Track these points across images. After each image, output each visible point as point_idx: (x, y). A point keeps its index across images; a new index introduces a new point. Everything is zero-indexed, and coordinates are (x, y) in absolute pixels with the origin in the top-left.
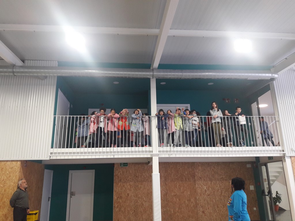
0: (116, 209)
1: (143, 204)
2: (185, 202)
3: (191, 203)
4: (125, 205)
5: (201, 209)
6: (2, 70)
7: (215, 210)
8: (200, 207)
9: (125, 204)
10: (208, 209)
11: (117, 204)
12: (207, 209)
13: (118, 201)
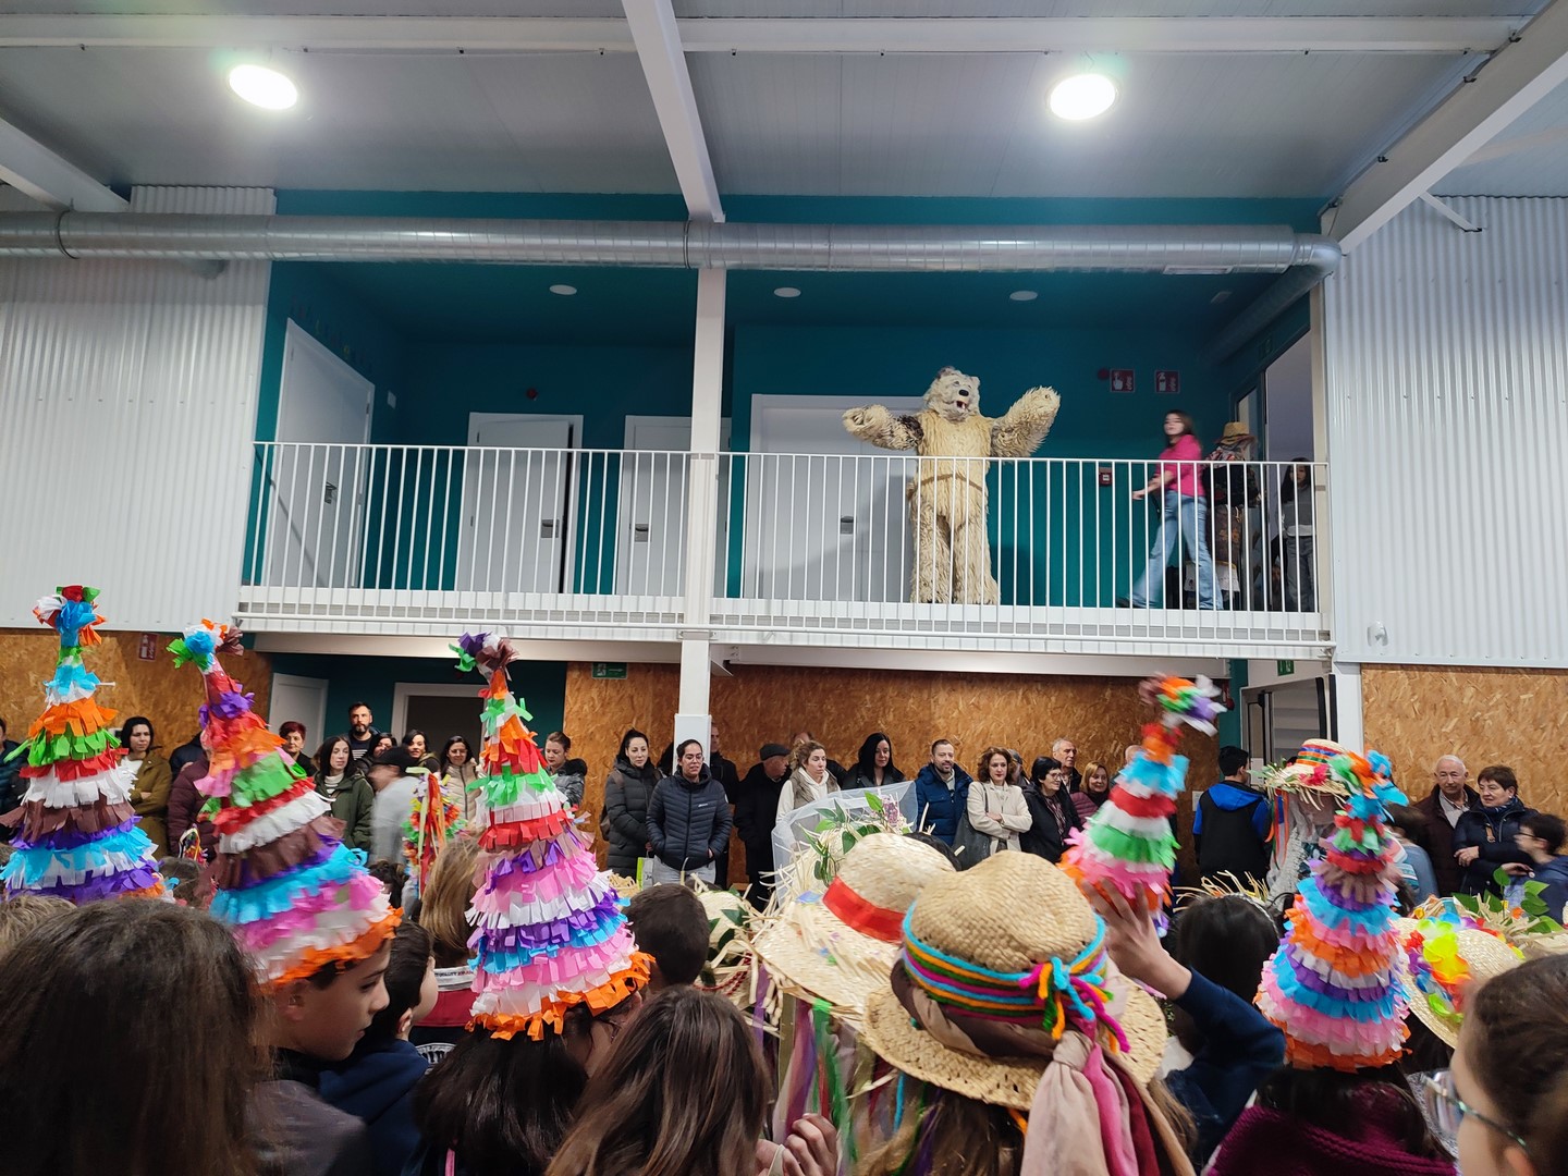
6: (10, 233)
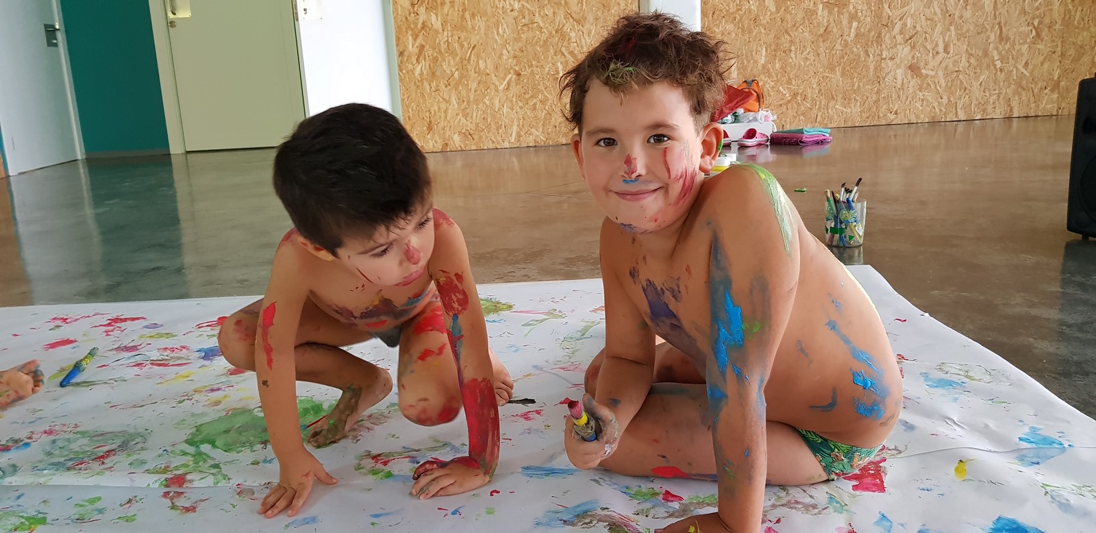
0: (410, 66)
1: (563, 36)
2: (810, 14)
3: (845, 22)
4: (462, 46)
5: (904, 52)
7: (986, 53)
8: (899, 38)
9: (463, 35)
10: (946, 50)
11: (415, 38)
12: (941, 48)
13: (422, 19)
